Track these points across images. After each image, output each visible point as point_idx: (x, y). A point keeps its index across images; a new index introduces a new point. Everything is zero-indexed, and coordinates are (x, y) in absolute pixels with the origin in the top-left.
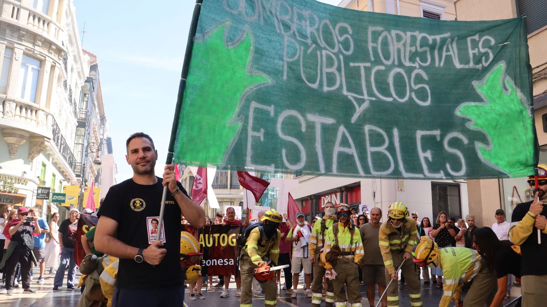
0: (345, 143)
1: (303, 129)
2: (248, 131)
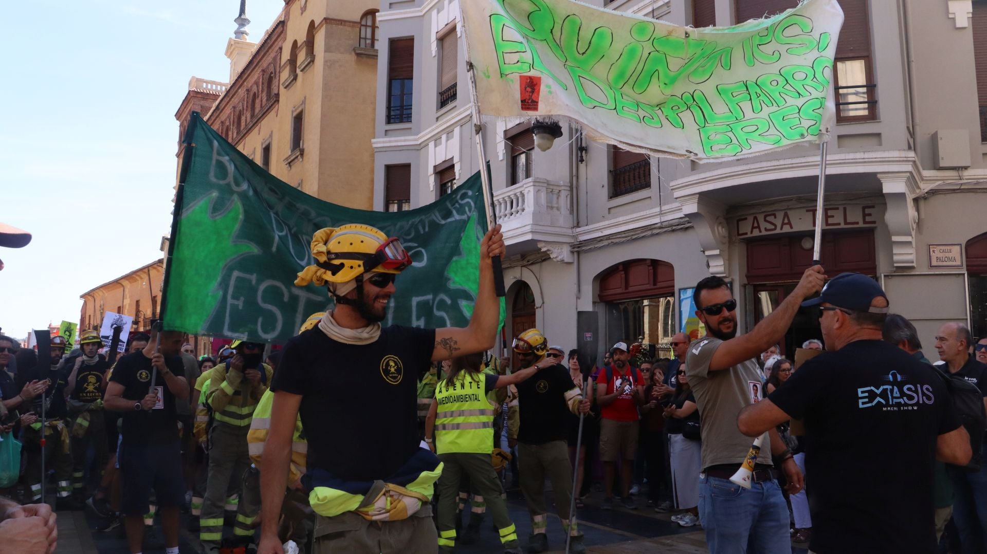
2: (228, 300)
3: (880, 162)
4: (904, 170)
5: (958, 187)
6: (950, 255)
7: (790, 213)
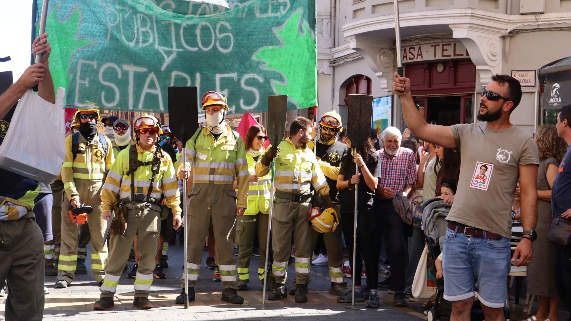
0: (152, 85)
1: (120, 76)
2: (77, 80)
3: (448, 17)
4: (464, 22)
5: (536, 27)
6: (526, 78)
7: (422, 47)
